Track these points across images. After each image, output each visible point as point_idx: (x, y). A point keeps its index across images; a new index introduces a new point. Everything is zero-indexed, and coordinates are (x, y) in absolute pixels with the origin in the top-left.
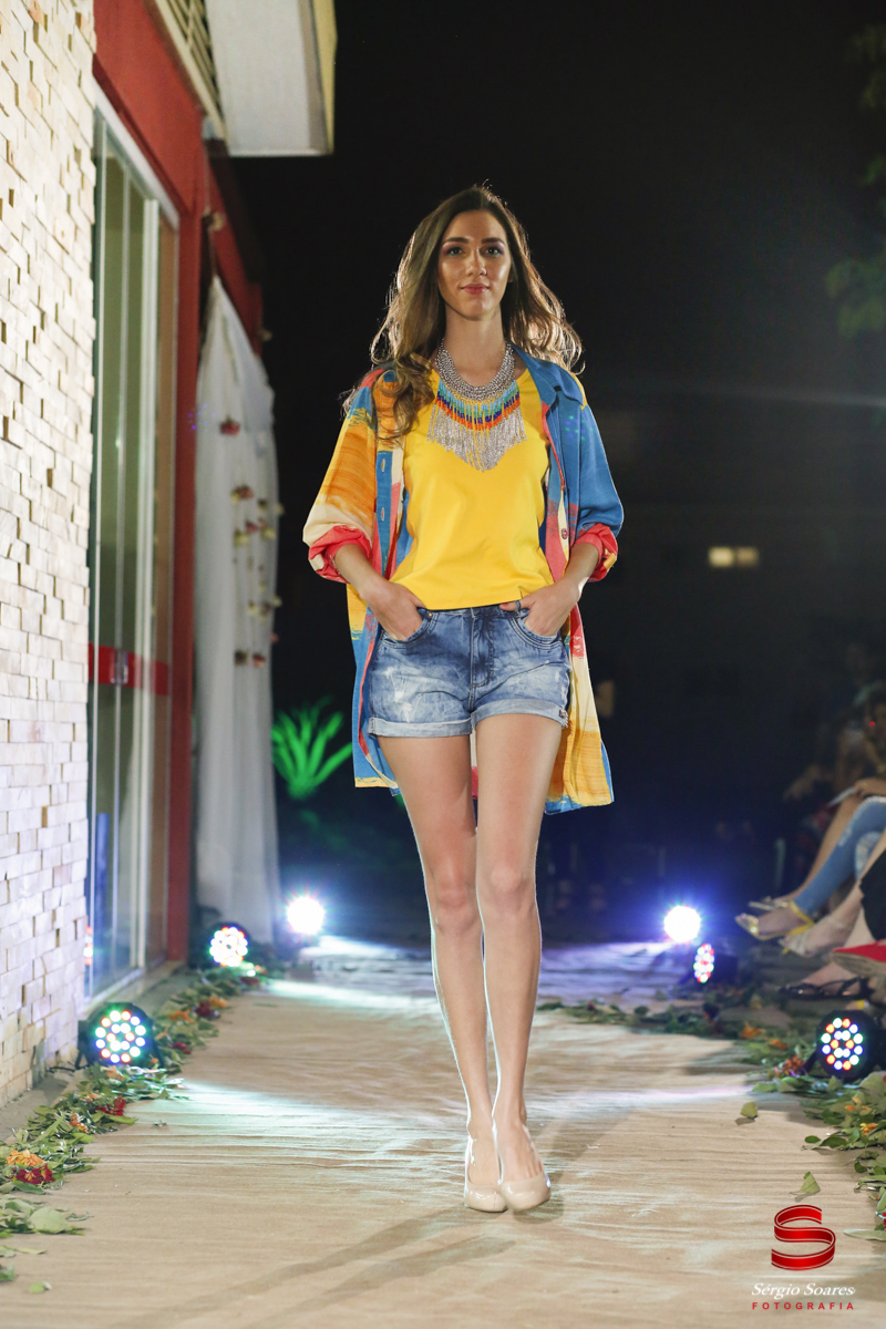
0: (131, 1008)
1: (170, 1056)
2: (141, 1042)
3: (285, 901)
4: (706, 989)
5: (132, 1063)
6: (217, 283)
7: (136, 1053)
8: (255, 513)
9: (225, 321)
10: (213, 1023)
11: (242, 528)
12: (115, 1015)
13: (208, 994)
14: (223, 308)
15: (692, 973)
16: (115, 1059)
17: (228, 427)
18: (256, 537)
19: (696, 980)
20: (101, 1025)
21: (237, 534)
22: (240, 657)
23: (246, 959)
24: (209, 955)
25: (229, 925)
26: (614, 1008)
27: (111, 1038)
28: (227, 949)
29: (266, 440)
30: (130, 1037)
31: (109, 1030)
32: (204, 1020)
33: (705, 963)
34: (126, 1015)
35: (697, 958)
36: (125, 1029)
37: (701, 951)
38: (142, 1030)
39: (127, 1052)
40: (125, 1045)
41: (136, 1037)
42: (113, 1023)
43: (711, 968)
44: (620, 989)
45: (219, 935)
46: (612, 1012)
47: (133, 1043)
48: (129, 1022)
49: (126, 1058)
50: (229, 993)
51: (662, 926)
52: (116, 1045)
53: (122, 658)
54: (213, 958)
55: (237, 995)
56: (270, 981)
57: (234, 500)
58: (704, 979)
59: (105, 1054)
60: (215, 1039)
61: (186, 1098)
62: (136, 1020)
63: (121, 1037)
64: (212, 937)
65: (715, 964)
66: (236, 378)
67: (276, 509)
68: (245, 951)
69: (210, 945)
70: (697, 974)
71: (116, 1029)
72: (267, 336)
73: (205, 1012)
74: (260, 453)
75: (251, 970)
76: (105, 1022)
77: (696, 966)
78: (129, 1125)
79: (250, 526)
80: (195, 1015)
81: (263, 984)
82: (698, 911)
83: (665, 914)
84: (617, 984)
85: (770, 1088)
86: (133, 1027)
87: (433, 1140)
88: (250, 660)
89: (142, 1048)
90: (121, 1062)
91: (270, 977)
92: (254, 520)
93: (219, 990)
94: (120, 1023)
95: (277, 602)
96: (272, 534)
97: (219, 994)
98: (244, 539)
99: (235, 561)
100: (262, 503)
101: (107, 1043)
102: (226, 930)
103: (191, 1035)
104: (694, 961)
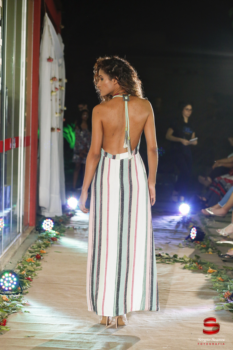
0: (12, 272)
1: (25, 285)
2: (15, 283)
3: (67, 198)
4: (194, 242)
5: (11, 291)
6: (46, 14)
7: (13, 286)
8: (58, 84)
9: (49, 26)
10: (40, 263)
11: (54, 90)
12: (6, 275)
13: (40, 247)
14: (48, 22)
15: (190, 236)
16: (7, 289)
17: (50, 60)
18: (58, 92)
19: (191, 238)
20: (2, 278)
21: (52, 92)
22: (52, 129)
23: (53, 229)
24: (42, 227)
25: (48, 218)
26: (167, 254)
27: (5, 282)
28: (48, 225)
29: (62, 61)
30: (12, 282)
31: (4, 279)
32: (38, 262)
33: (194, 233)
34: (10, 275)
35: (191, 231)
36: (10, 279)
37: (192, 229)
38: (15, 279)
39: (11, 286)
40: (10, 284)
41: (14, 281)
42: (6, 277)
43: (195, 235)
44: (168, 242)
45: (45, 221)
46: (167, 256)
47: (12, 284)
48: (11, 277)
49: (10, 288)
50: (47, 246)
51: (178, 209)
52: (7, 284)
53: (14, 140)
54: (43, 228)
55: (49, 247)
56: (61, 237)
57: (51, 82)
58: (193, 238)
59: (3, 287)
60: (40, 271)
61: (29, 312)
62: (13, 276)
63: (8, 282)
64: (43, 222)
65: (197, 234)
66: (52, 44)
67: (65, 81)
68: (52, 226)
69: (42, 224)
70: (191, 236)
71: (7, 279)
72: (63, 27)
73: (38, 258)
74: (60, 65)
75: (54, 233)
76: (3, 277)
77: (191, 234)
78: (7, 331)
79: (56, 88)
80: (35, 259)
81: (58, 240)
82: (189, 205)
83: (179, 206)
84: (167, 237)
85: (221, 308)
86: (12, 279)
87: (111, 343)
88: (56, 129)
89: (15, 285)
90: (9, 290)
91: (61, 236)
92: (58, 87)
93: (44, 246)
94: (8, 277)
95: (65, 109)
96: (64, 89)
97: (44, 247)
98: (54, 94)
99: (51, 100)
100: (60, 80)
101: (4, 283)
102: (47, 220)
103: (33, 270)
104: (190, 232)
